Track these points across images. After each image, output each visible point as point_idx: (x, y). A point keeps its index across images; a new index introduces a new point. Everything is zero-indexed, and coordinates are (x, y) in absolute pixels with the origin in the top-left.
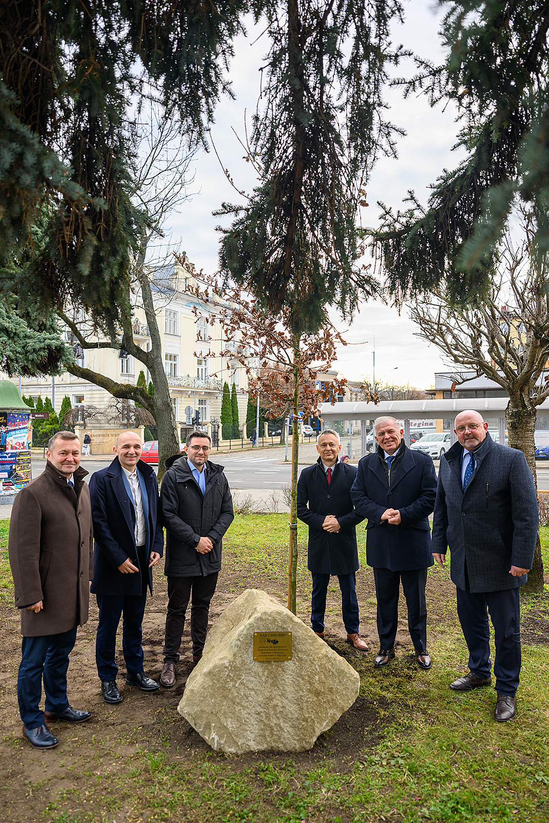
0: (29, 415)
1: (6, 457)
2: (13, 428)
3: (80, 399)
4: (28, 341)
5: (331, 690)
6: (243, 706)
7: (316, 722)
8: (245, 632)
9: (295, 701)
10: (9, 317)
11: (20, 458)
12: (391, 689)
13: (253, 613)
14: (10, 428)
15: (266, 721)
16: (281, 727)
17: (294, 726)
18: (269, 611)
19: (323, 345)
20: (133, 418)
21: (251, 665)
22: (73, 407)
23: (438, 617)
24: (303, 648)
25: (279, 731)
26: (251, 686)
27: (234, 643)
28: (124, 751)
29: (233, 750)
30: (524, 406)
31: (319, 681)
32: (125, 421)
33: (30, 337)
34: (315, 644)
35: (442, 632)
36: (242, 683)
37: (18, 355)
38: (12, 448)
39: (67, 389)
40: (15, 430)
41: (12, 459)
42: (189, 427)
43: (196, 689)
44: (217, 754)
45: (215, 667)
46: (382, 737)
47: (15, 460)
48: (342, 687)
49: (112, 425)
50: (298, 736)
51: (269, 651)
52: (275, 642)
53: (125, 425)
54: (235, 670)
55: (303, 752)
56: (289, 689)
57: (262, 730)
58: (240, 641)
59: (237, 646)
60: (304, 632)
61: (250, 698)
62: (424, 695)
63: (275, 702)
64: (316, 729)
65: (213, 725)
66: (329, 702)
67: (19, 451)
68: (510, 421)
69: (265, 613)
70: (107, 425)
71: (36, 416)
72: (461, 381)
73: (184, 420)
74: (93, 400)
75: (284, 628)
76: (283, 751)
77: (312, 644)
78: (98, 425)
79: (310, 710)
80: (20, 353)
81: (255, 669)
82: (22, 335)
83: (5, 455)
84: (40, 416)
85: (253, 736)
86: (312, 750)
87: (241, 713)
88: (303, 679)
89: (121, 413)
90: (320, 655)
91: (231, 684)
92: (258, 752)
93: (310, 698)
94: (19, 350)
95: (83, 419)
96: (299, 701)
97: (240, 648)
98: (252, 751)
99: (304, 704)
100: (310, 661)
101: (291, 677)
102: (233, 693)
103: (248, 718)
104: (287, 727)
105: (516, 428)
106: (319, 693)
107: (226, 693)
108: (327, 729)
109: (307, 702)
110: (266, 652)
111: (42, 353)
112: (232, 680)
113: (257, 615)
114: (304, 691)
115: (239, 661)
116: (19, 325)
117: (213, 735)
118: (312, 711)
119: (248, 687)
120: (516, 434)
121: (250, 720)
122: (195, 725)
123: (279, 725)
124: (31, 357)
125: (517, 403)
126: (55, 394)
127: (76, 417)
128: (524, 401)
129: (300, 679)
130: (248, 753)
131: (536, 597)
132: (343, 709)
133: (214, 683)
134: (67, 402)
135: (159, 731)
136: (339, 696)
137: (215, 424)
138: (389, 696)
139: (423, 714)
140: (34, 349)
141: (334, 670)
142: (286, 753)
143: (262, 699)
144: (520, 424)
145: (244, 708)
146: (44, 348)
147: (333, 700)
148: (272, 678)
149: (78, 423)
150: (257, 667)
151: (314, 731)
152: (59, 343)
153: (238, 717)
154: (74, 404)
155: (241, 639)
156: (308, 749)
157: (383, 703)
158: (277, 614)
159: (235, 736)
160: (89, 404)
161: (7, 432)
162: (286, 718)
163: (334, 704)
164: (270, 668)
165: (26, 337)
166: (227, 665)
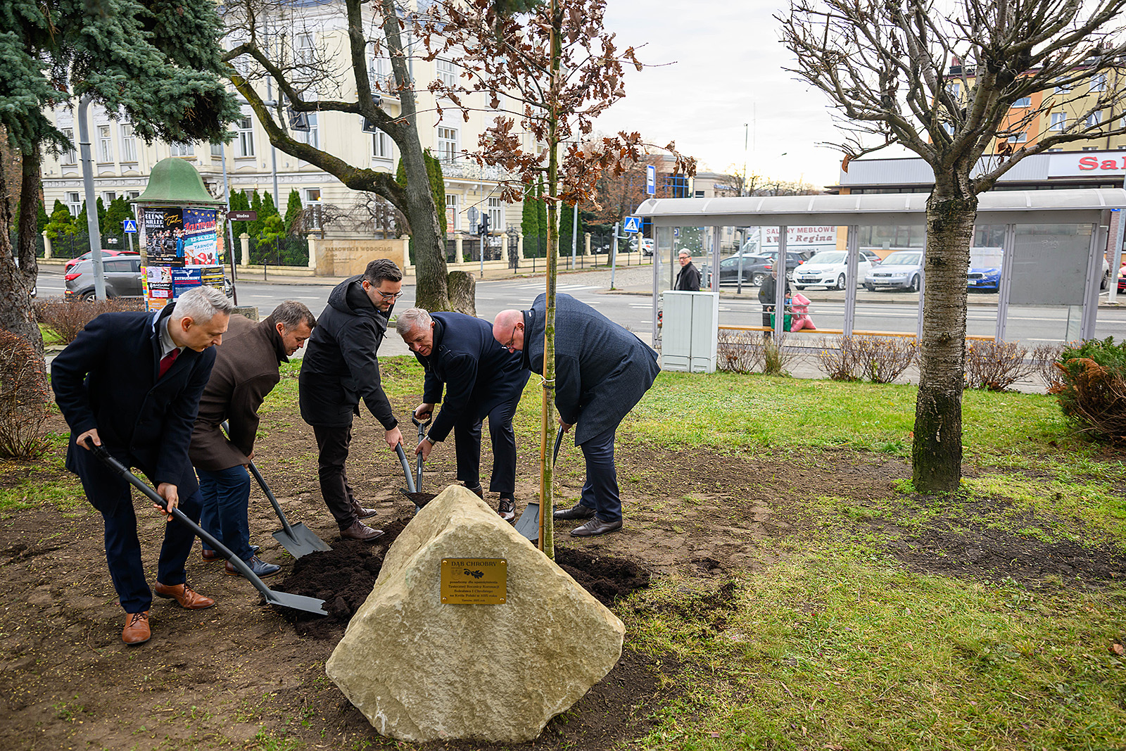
0: (216, 212)
1: (185, 275)
2: (193, 232)
3: (314, 194)
4: (162, 81)
5: (572, 650)
6: (426, 672)
7: (545, 699)
8: (428, 557)
9: (511, 667)
10: (131, 43)
11: (206, 277)
12: (689, 641)
13: (444, 527)
14: (188, 232)
15: (463, 696)
16: (487, 706)
17: (508, 705)
18: (469, 525)
19: (603, 71)
20: (393, 224)
21: (439, 609)
22: (304, 207)
23: (787, 525)
24: (528, 584)
25: (484, 712)
26: (439, 641)
27: (410, 574)
28: (238, 732)
29: (410, 737)
30: (958, 193)
31: (553, 636)
32: (381, 229)
33: (166, 77)
34: (548, 578)
35: (789, 550)
36: (424, 637)
37: (145, 105)
38: (194, 262)
39: (296, 180)
40: (196, 235)
41: (196, 278)
42: (475, 238)
43: (350, 643)
44: (385, 742)
45: (380, 610)
46: (656, 723)
47: (200, 280)
48: (591, 647)
49: (362, 234)
50: (515, 719)
51: (469, 589)
52: (478, 575)
53: (380, 234)
54: (412, 616)
55: (523, 744)
56: (503, 648)
57: (457, 708)
58: (419, 570)
59: (414, 578)
60: (529, 559)
61: (437, 660)
62: (740, 650)
63: (478, 667)
64: (545, 709)
65: (379, 698)
66: (568, 668)
67: (205, 266)
68: (932, 218)
69: (463, 527)
70: (354, 234)
71: (238, 216)
72: (858, 152)
73: (467, 229)
74: (332, 196)
75: (494, 552)
76: (489, 742)
77: (542, 579)
78: (342, 234)
79: (536, 681)
80: (149, 102)
81: (445, 615)
82: (152, 71)
83: (184, 272)
84: (244, 216)
85: (442, 717)
86: (538, 741)
87: (423, 682)
88: (526, 632)
89: (374, 216)
90: (556, 596)
91: (407, 638)
92: (450, 742)
93: (536, 662)
94: (148, 96)
95: (321, 226)
96: (517, 667)
97: (420, 582)
98: (440, 740)
99: (527, 671)
100: (538, 605)
101: (506, 629)
102: (409, 652)
103: (434, 690)
104: (497, 706)
105: (941, 230)
106: (552, 655)
107: (398, 651)
108: (563, 710)
109: (531, 668)
110: (461, 589)
111: (185, 102)
112: (408, 632)
113: (450, 530)
114: (527, 651)
115: (418, 603)
116: (148, 54)
117: (380, 714)
118: (539, 683)
119: (433, 643)
120: (940, 240)
121: (438, 694)
122: (351, 697)
123: (484, 703)
124: (166, 109)
125: (946, 187)
126: (278, 186)
127: (309, 220)
128: (958, 184)
129: (521, 633)
130: (434, 742)
131: (946, 498)
132: (591, 679)
133: (379, 635)
134: (294, 199)
135: (302, 701)
136: (586, 659)
137: (512, 234)
138: (682, 651)
139: (731, 684)
140: (172, 96)
141: (578, 620)
142: (495, 745)
143: (457, 662)
144: (948, 223)
145: (428, 674)
146: (187, 95)
147: (575, 665)
148: (473, 631)
149: (312, 230)
150: (448, 613)
151: (542, 713)
152: (212, 86)
153: (418, 687)
154: (305, 201)
155: (422, 569)
156: (531, 739)
157: (672, 664)
158: (483, 530)
159: (414, 716)
160: (327, 202)
161: (185, 238)
162: (495, 692)
163: (577, 671)
164: (470, 614)
165: (159, 75)
166: (399, 608)
